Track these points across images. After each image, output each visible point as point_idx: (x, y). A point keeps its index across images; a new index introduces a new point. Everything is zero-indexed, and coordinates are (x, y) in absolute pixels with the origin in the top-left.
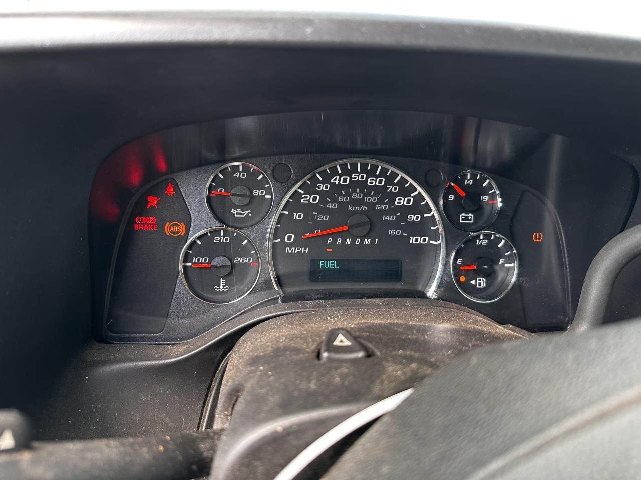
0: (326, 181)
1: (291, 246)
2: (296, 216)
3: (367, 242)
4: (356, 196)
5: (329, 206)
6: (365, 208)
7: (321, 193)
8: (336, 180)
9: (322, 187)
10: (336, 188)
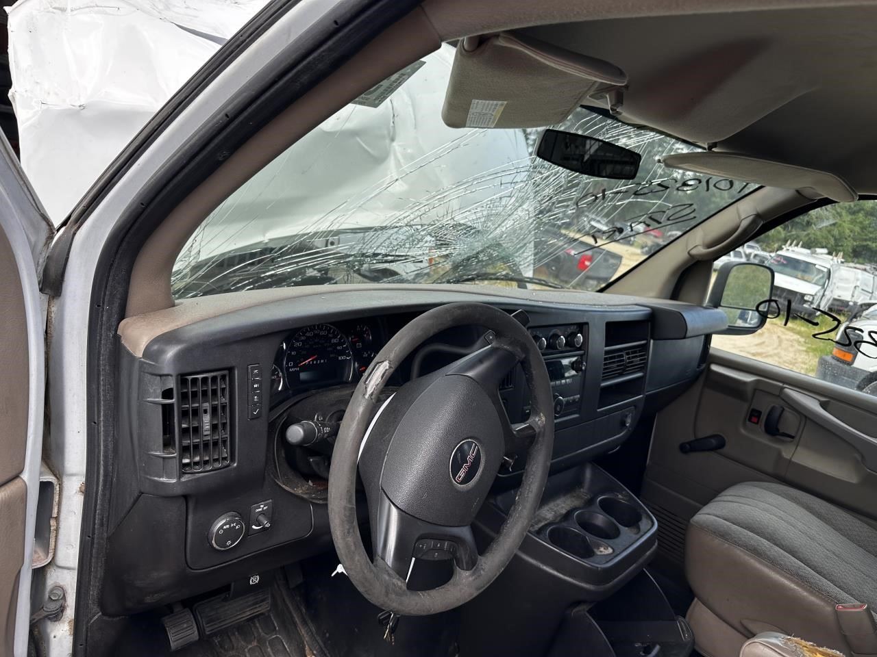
0: (303, 335)
1: (292, 367)
2: (293, 353)
3: (322, 361)
4: (316, 341)
5: (306, 346)
6: (320, 346)
7: (302, 341)
8: (308, 334)
9: (303, 338)
10: (308, 338)
